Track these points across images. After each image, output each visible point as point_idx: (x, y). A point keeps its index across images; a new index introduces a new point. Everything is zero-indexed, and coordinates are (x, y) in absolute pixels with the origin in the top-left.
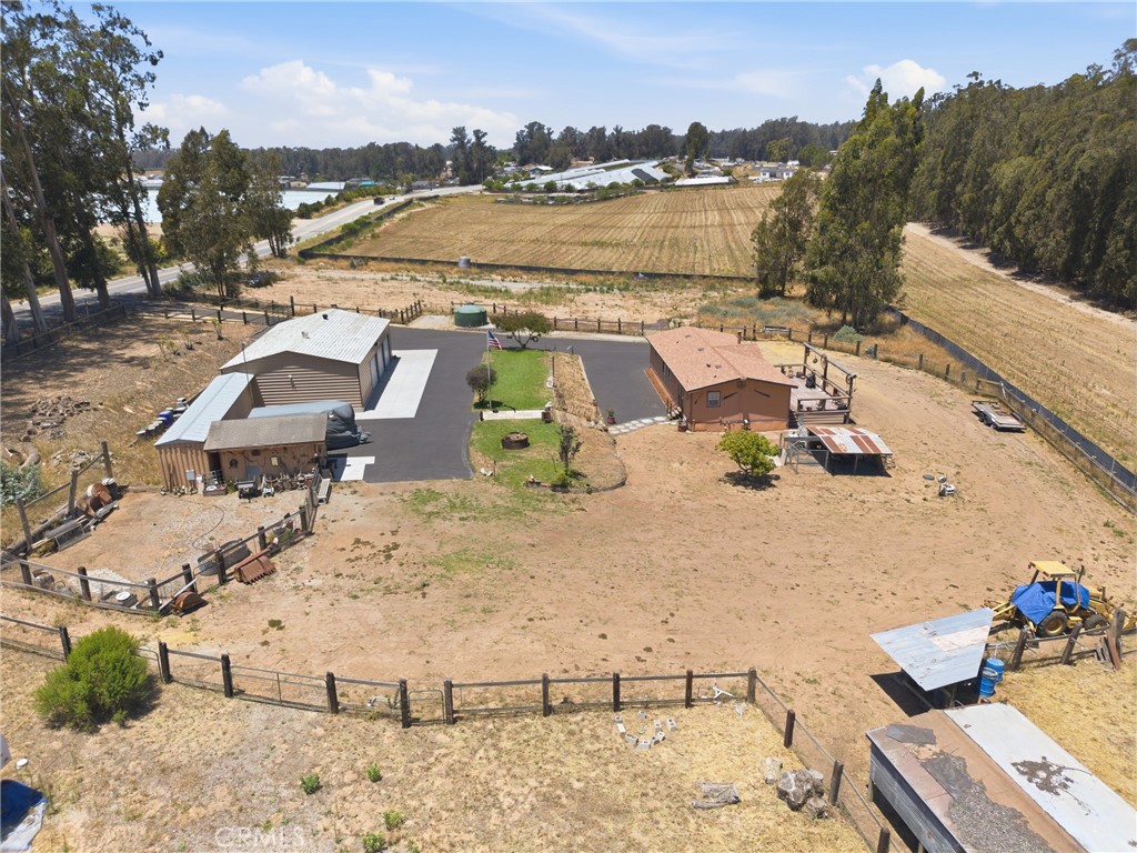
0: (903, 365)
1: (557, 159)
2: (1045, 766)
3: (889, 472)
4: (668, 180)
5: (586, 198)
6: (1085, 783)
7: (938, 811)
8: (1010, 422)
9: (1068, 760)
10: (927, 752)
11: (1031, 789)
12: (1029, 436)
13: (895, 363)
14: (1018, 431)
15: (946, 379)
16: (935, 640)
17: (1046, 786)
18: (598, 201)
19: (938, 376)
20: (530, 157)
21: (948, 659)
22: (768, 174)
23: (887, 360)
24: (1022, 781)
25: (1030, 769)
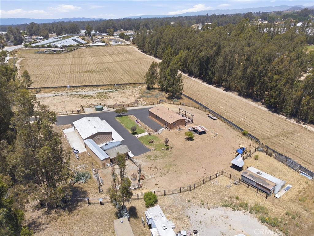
0: (190, 106)
1: (45, 35)
2: (259, 172)
3: (206, 132)
4: (87, 43)
5: (65, 51)
6: (263, 173)
7: (253, 180)
8: (215, 118)
9: (260, 171)
10: (248, 174)
11: (259, 175)
12: (218, 120)
13: (188, 106)
14: (217, 119)
15: (199, 109)
16: (237, 160)
17: (260, 174)
18: (69, 51)
19: (197, 108)
20: (33, 33)
21: (240, 163)
22: (115, 42)
23: (187, 106)
24: (258, 174)
25: (258, 173)
